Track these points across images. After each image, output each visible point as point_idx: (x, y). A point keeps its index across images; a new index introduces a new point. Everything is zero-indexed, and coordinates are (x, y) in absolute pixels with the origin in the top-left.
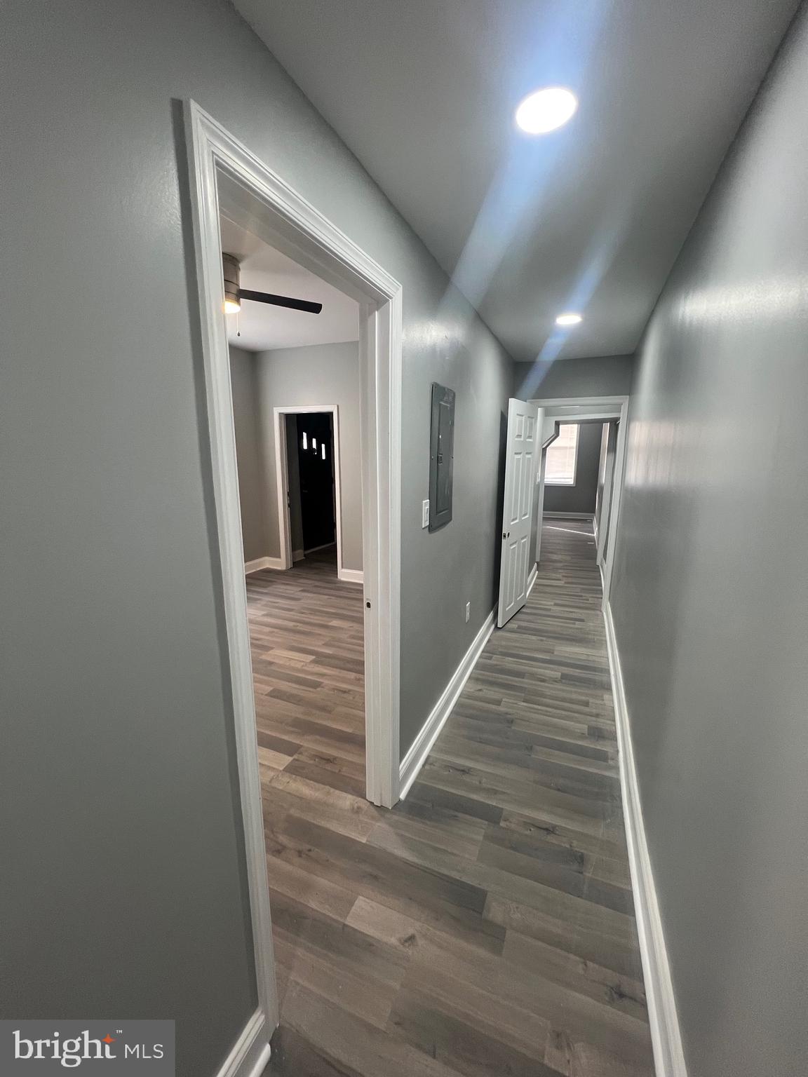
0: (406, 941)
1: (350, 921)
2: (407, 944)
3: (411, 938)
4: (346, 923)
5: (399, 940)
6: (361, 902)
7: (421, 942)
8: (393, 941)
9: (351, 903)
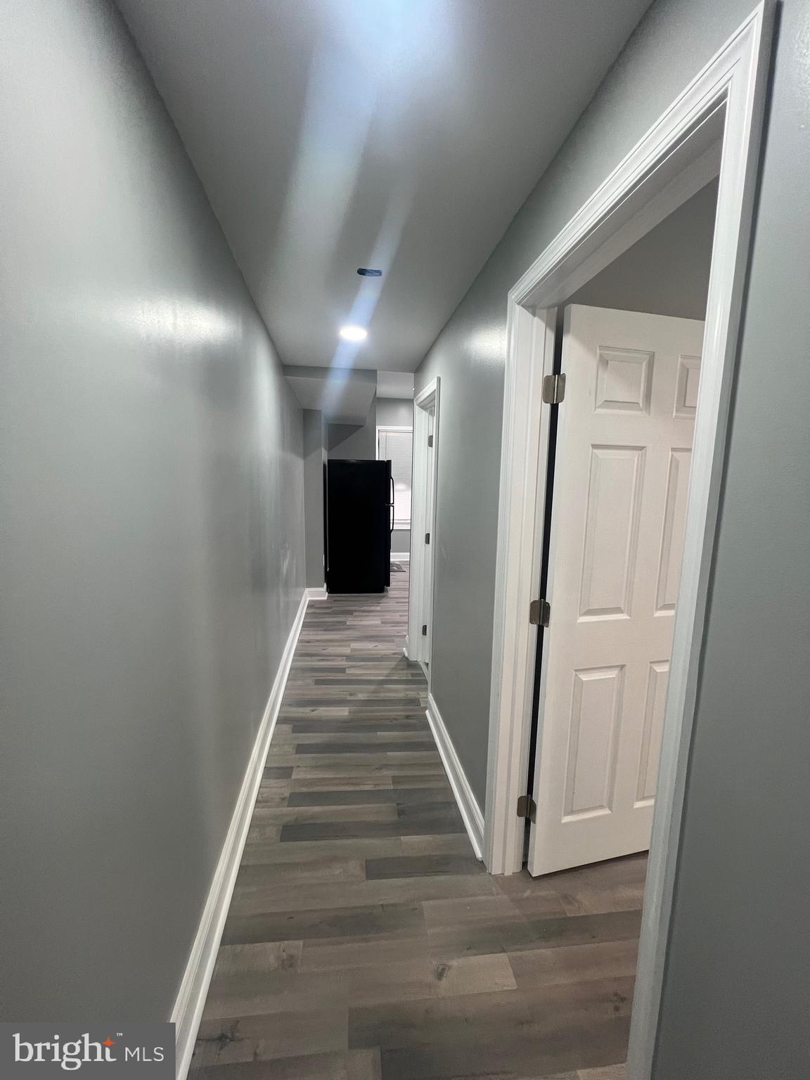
0: (443, 969)
1: (503, 957)
2: (441, 967)
3: (440, 975)
4: (505, 954)
5: (450, 967)
6: (511, 983)
7: (431, 978)
8: (454, 963)
9: (516, 976)
